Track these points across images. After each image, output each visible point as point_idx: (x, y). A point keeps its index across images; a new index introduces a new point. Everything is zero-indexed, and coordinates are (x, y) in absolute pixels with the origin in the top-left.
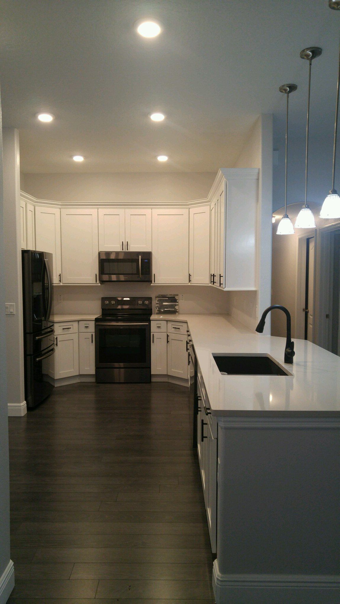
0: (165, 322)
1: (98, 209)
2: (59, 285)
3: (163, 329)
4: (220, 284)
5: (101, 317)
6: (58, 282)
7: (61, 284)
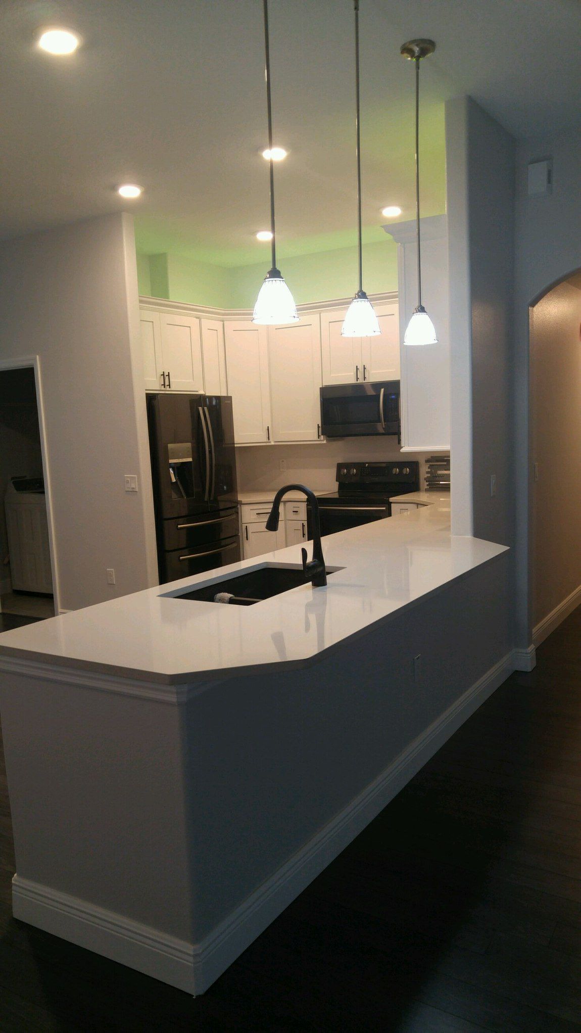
0: (415, 506)
1: (320, 314)
2: (268, 444)
5: (336, 496)
6: (266, 440)
7: (273, 443)
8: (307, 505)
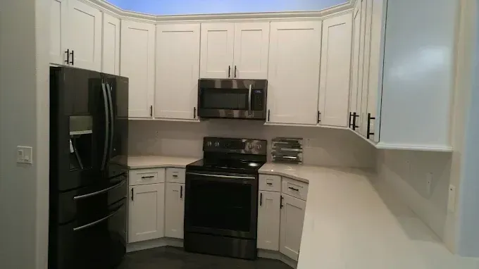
0: (279, 178)
2: (150, 119)
3: (276, 187)
4: (369, 134)
6: (148, 115)
7: (154, 119)
8: (186, 171)
